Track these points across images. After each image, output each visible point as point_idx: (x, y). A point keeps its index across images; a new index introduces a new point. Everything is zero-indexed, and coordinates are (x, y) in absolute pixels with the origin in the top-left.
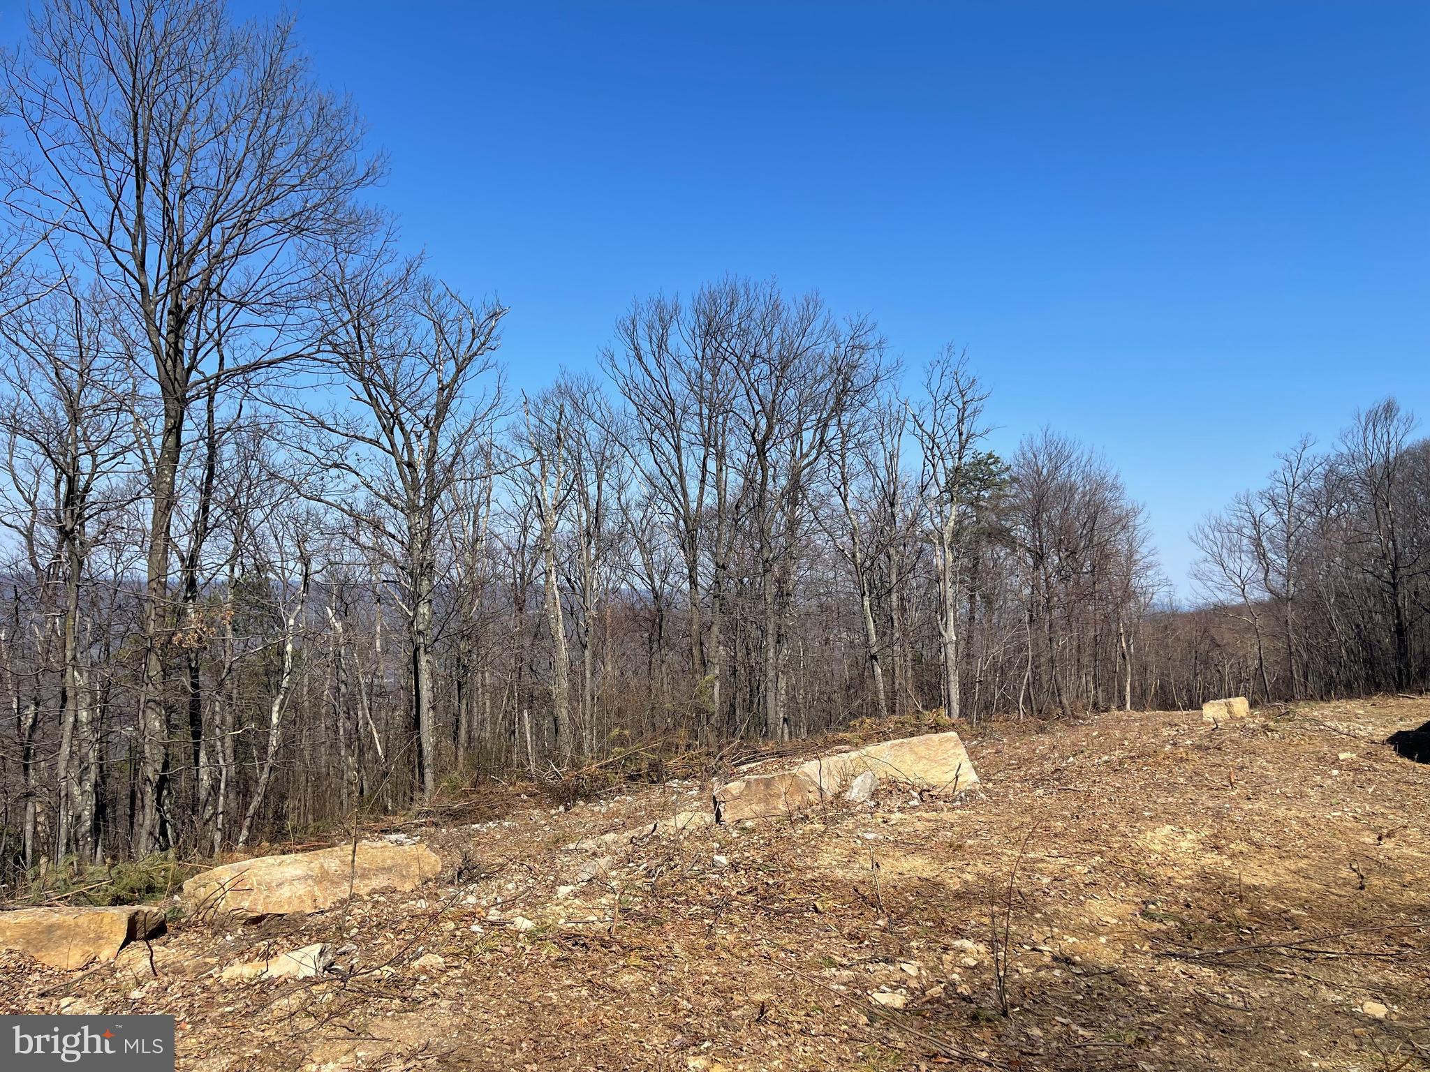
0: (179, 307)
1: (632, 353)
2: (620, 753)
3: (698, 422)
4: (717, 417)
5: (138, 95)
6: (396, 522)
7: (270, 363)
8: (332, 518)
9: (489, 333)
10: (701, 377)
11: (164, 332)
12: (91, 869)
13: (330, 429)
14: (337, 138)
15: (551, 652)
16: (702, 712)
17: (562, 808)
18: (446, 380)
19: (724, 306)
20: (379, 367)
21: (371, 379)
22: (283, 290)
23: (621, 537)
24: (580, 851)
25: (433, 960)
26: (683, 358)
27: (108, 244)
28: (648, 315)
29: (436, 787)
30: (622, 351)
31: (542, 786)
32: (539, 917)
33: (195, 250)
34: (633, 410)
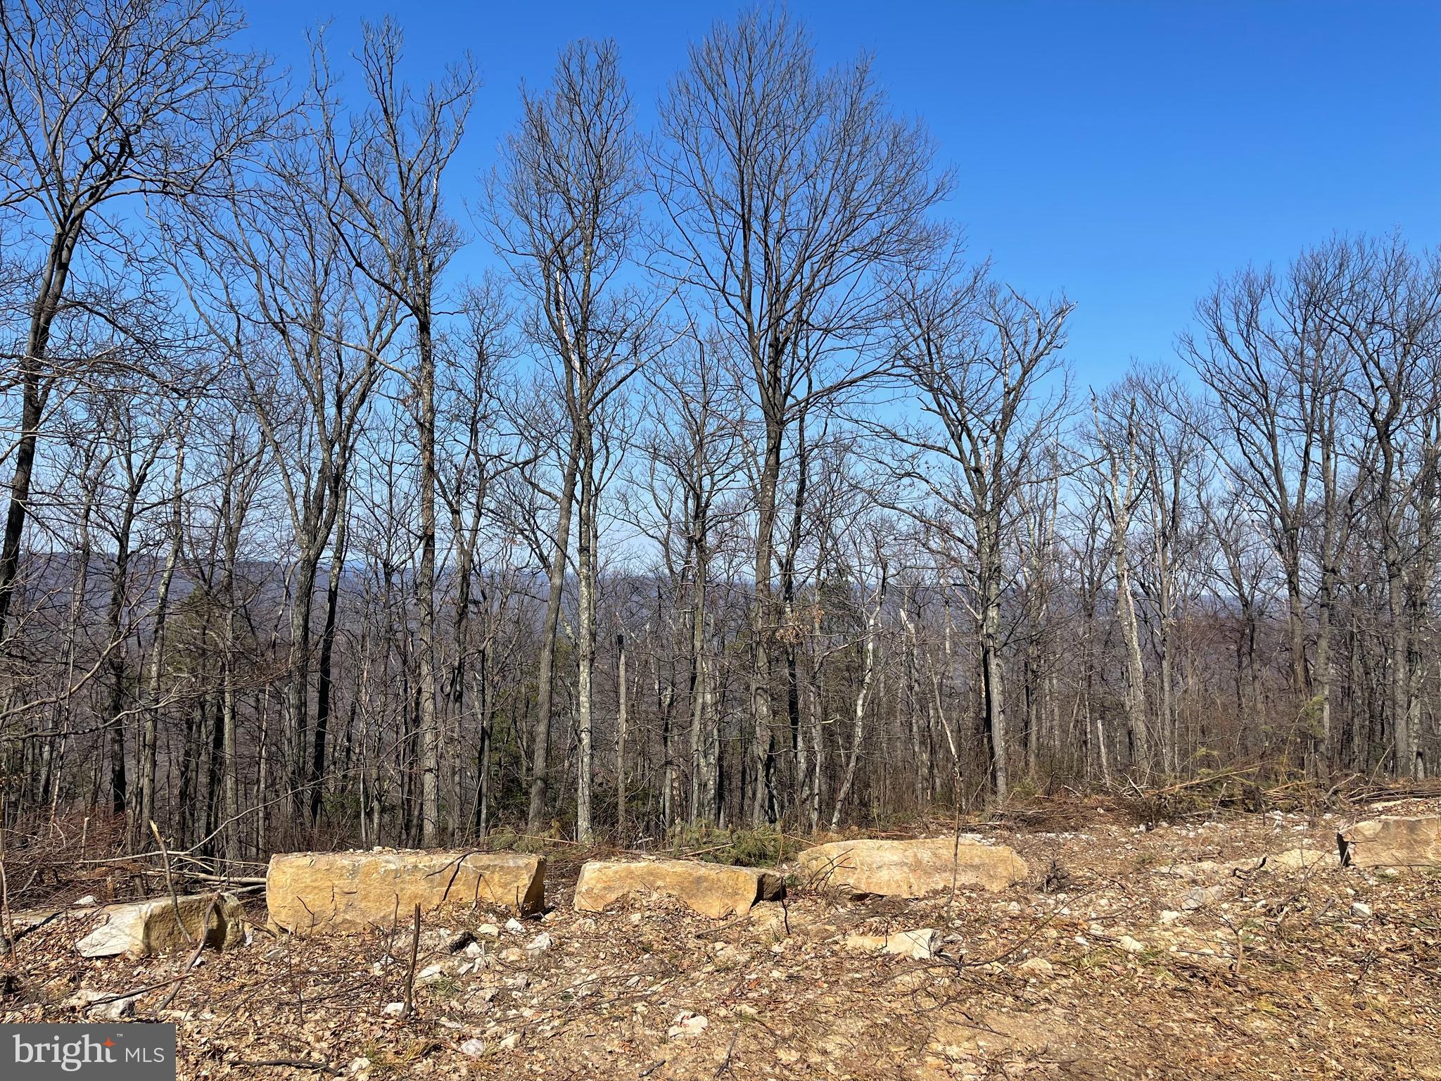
0: (777, 339)
1: (1214, 335)
2: (1209, 774)
3: (1298, 404)
4: (1323, 397)
5: (743, 156)
6: (965, 527)
7: (852, 383)
8: (905, 525)
9: (1056, 332)
10: (1302, 353)
11: (766, 364)
12: (717, 832)
13: (902, 440)
14: (910, 161)
15: (1124, 661)
16: (1307, 738)
17: (1142, 827)
18: (1013, 383)
19: (1331, 269)
20: (947, 377)
21: (940, 389)
22: (863, 313)
23: (1201, 537)
24: (1174, 876)
25: (1040, 964)
26: (1279, 334)
27: (723, 291)
28: (1236, 290)
29: (1009, 792)
30: (1202, 333)
31: (1120, 800)
32: (1148, 940)
33: (790, 287)
34: (1215, 397)
